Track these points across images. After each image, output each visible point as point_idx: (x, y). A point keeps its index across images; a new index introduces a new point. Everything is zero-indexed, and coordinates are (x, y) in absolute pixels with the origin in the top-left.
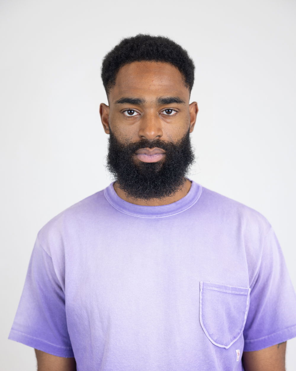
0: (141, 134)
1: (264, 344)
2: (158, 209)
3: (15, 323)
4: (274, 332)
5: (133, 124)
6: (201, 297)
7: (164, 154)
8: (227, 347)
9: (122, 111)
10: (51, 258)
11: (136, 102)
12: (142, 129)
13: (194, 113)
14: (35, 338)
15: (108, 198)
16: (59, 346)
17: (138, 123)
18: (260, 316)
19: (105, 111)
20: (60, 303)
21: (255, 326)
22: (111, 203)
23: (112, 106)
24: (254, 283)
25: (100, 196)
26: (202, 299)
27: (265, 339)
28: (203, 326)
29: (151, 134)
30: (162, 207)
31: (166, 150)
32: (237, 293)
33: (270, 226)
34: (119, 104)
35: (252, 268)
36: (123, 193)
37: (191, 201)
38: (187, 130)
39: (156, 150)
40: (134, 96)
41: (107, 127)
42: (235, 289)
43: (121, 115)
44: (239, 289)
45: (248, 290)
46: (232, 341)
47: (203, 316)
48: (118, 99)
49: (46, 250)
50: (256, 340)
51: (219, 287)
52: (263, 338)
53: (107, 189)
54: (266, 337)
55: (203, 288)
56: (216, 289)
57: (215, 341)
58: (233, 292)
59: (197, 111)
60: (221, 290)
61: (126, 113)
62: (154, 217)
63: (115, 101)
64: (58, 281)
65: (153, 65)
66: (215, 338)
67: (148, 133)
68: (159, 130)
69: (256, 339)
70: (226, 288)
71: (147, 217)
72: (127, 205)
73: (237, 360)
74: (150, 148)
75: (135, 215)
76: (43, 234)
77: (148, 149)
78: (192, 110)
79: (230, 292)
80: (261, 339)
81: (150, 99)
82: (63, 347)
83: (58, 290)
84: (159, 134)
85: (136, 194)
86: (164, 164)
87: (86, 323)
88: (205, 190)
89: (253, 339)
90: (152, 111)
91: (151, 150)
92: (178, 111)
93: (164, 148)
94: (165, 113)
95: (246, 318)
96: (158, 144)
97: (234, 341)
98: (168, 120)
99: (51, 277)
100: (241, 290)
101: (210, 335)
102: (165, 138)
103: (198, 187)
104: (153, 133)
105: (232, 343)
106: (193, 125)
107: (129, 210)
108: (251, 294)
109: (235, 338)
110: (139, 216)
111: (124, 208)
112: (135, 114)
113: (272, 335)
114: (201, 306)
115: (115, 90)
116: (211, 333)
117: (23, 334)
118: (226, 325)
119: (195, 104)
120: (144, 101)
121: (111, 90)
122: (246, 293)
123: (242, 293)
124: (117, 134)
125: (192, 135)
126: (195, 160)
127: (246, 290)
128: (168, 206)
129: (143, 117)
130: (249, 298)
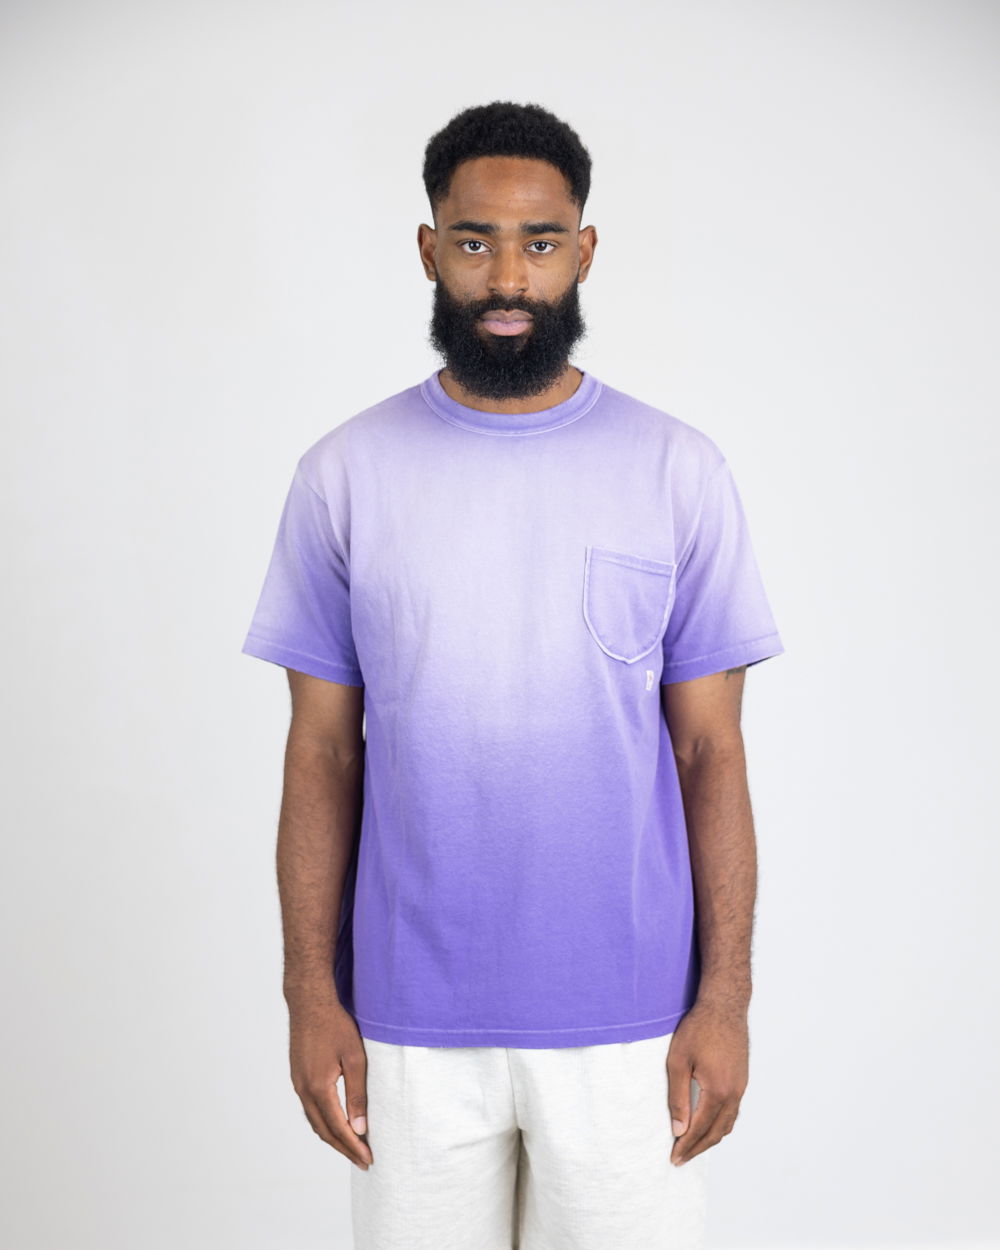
0: (492, 285)
1: (703, 669)
2: (518, 419)
3: (254, 624)
4: (720, 649)
5: (478, 266)
6: (587, 573)
7: (530, 320)
8: (630, 662)
9: (460, 244)
10: (326, 506)
11: (484, 229)
12: (494, 276)
13: (590, 247)
14: (291, 650)
15: (428, 399)
16: (335, 663)
17: (487, 266)
18: (694, 619)
19: (428, 239)
20: (340, 588)
21: (686, 638)
22: (435, 408)
23: (442, 233)
24: (687, 559)
25: (414, 396)
26: (590, 576)
27: (702, 661)
28: (588, 622)
29: (509, 287)
30: (526, 417)
31: (534, 314)
32: (652, 571)
33: (723, 460)
34: (455, 232)
35: (681, 530)
36: (457, 389)
37: (580, 408)
38: (573, 280)
39: (516, 313)
40: (481, 219)
41: (431, 269)
42: (649, 563)
43: (457, 250)
44: (656, 564)
45: (673, 567)
46: (639, 653)
47: (589, 604)
48: (454, 222)
49: (317, 491)
50: (686, 662)
51: (620, 557)
52: (700, 658)
53: (427, 383)
54: (705, 657)
55: (592, 557)
56: (615, 561)
57: (609, 649)
58: (645, 568)
59: (594, 242)
60: (623, 562)
61: (467, 247)
62: (511, 434)
63: (446, 226)
64: (336, 540)
65: (516, 163)
66: (609, 644)
67: (503, 285)
68: (523, 278)
69: (687, 659)
70: (631, 559)
71: (498, 434)
72: (463, 410)
73: (649, 688)
74: (507, 310)
75: (477, 430)
76: (308, 462)
77: (503, 311)
78: (586, 241)
79: (639, 567)
80: (695, 660)
81: (508, 224)
82: (343, 666)
83: (336, 564)
84: (523, 286)
85: (480, 390)
86: (530, 339)
87: (387, 615)
88: (606, 390)
89: (681, 660)
90: (511, 247)
91: (508, 314)
92: (557, 245)
93: (529, 311)
94: (534, 248)
95: (667, 616)
96: (520, 303)
97: (644, 654)
98: (540, 262)
99: (324, 539)
100: (659, 566)
101: (598, 636)
102: (534, 293)
103: (595, 383)
104: (511, 284)
105: (638, 658)
106: (588, 267)
107: (465, 420)
108: (678, 584)
109: (645, 649)
110: (483, 431)
111: (458, 417)
112: (482, 249)
113: (716, 654)
114: (586, 587)
115: (448, 206)
116: (601, 634)
117: (270, 644)
118: (630, 625)
119: (591, 230)
120: (498, 228)
121: (440, 204)
122: (668, 573)
123: (661, 572)
124: (449, 284)
125: (582, 288)
126: (587, 333)
127: (668, 566)
128: (536, 415)
129: (496, 255)
130: (673, 582)
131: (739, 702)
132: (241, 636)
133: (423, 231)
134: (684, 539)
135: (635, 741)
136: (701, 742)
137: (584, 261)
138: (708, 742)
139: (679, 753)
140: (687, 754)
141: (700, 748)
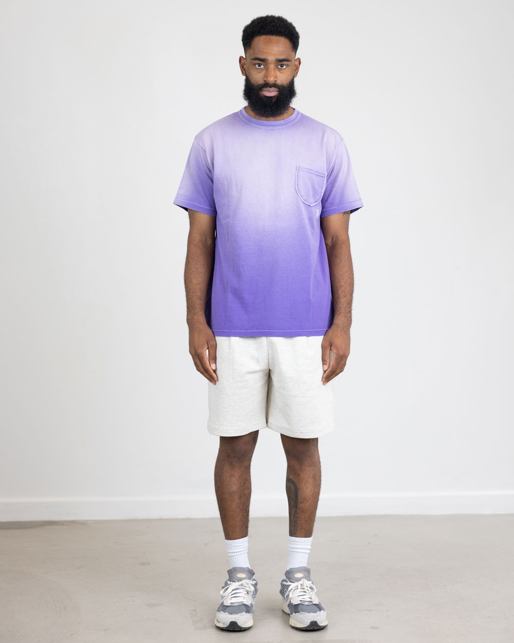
0: (265, 79)
1: (335, 211)
2: (273, 123)
3: (178, 194)
4: (341, 204)
5: (260, 72)
7: (277, 91)
8: (311, 205)
9: (255, 64)
10: (205, 151)
11: (263, 60)
12: (266, 76)
13: (298, 65)
14: (191, 203)
15: (241, 116)
16: (207, 207)
17: (264, 72)
18: (333, 194)
19: (243, 61)
20: (209, 181)
21: (330, 200)
22: (243, 119)
23: (248, 60)
24: (330, 172)
25: (236, 116)
26: (298, 175)
27: (335, 209)
28: (297, 191)
29: (271, 80)
30: (276, 122)
31: (279, 89)
32: (319, 175)
33: (343, 140)
34: (253, 61)
35: (328, 162)
36: (252, 113)
37: (294, 120)
38: (292, 77)
39: (273, 89)
40: (262, 57)
41: (244, 72)
42: (317, 172)
43: (254, 66)
44: (320, 172)
45: (326, 174)
46: (314, 203)
47: (297, 185)
48: (253, 57)
49: (201, 145)
51: (308, 169)
53: (241, 111)
54: (336, 207)
55: (298, 169)
56: (306, 170)
57: (304, 200)
58: (317, 174)
59: (300, 63)
60: (309, 171)
61: (257, 66)
62: (271, 128)
63: (250, 58)
64: (208, 163)
65: (274, 38)
66: (304, 198)
67: (269, 79)
68: (276, 77)
69: (330, 208)
70: (312, 170)
71: (266, 128)
72: (254, 120)
73: (317, 216)
74: (270, 88)
75: (259, 126)
76: (199, 137)
77: (269, 88)
78: (297, 63)
79: (315, 173)
80: (333, 208)
81: (271, 59)
82: (209, 208)
83: (208, 172)
84: (276, 80)
85: (260, 114)
86: (277, 97)
87: (226, 188)
88: (302, 115)
89: (328, 208)
90: (272, 66)
91: (270, 89)
92: (287, 66)
93: (278, 88)
94: (279, 67)
95: (323, 191)
96: (275, 85)
98: (281, 71)
99: (204, 162)
100: (322, 173)
102: (279, 82)
103: (298, 112)
104: (272, 79)
105: (314, 205)
106: (297, 72)
107: (255, 124)
108: (327, 180)
109: (316, 202)
110: (261, 127)
111: (252, 122)
112: (262, 66)
113: (340, 206)
114: (296, 179)
115: (250, 51)
116: (301, 195)
118: (311, 193)
119: (299, 60)
120: (268, 60)
121: (248, 51)
122: (324, 176)
123: (322, 175)
124: (250, 78)
125: (295, 79)
126: (297, 95)
127: (324, 174)
128: (279, 122)
129: (267, 69)
130: (326, 179)
131: (348, 225)
132: (173, 199)
133: (241, 58)
134: (330, 165)
135: (313, 234)
136: (334, 237)
137: (296, 70)
138: (337, 237)
139: (326, 242)
140: (329, 242)
141: (334, 240)
